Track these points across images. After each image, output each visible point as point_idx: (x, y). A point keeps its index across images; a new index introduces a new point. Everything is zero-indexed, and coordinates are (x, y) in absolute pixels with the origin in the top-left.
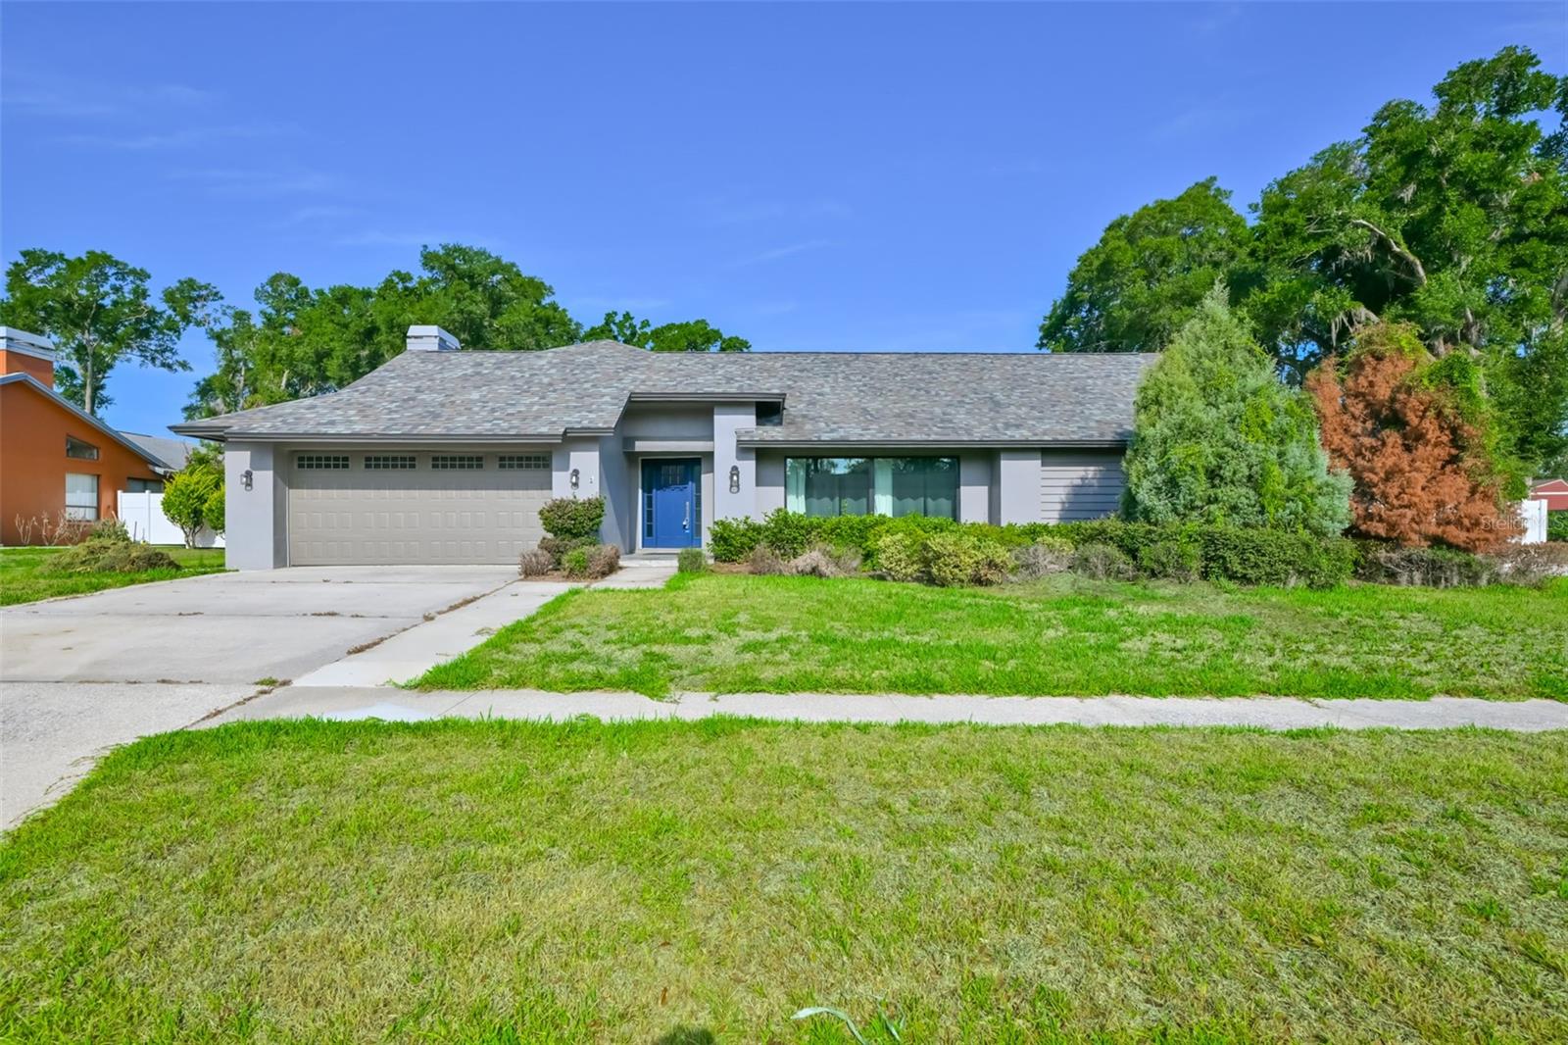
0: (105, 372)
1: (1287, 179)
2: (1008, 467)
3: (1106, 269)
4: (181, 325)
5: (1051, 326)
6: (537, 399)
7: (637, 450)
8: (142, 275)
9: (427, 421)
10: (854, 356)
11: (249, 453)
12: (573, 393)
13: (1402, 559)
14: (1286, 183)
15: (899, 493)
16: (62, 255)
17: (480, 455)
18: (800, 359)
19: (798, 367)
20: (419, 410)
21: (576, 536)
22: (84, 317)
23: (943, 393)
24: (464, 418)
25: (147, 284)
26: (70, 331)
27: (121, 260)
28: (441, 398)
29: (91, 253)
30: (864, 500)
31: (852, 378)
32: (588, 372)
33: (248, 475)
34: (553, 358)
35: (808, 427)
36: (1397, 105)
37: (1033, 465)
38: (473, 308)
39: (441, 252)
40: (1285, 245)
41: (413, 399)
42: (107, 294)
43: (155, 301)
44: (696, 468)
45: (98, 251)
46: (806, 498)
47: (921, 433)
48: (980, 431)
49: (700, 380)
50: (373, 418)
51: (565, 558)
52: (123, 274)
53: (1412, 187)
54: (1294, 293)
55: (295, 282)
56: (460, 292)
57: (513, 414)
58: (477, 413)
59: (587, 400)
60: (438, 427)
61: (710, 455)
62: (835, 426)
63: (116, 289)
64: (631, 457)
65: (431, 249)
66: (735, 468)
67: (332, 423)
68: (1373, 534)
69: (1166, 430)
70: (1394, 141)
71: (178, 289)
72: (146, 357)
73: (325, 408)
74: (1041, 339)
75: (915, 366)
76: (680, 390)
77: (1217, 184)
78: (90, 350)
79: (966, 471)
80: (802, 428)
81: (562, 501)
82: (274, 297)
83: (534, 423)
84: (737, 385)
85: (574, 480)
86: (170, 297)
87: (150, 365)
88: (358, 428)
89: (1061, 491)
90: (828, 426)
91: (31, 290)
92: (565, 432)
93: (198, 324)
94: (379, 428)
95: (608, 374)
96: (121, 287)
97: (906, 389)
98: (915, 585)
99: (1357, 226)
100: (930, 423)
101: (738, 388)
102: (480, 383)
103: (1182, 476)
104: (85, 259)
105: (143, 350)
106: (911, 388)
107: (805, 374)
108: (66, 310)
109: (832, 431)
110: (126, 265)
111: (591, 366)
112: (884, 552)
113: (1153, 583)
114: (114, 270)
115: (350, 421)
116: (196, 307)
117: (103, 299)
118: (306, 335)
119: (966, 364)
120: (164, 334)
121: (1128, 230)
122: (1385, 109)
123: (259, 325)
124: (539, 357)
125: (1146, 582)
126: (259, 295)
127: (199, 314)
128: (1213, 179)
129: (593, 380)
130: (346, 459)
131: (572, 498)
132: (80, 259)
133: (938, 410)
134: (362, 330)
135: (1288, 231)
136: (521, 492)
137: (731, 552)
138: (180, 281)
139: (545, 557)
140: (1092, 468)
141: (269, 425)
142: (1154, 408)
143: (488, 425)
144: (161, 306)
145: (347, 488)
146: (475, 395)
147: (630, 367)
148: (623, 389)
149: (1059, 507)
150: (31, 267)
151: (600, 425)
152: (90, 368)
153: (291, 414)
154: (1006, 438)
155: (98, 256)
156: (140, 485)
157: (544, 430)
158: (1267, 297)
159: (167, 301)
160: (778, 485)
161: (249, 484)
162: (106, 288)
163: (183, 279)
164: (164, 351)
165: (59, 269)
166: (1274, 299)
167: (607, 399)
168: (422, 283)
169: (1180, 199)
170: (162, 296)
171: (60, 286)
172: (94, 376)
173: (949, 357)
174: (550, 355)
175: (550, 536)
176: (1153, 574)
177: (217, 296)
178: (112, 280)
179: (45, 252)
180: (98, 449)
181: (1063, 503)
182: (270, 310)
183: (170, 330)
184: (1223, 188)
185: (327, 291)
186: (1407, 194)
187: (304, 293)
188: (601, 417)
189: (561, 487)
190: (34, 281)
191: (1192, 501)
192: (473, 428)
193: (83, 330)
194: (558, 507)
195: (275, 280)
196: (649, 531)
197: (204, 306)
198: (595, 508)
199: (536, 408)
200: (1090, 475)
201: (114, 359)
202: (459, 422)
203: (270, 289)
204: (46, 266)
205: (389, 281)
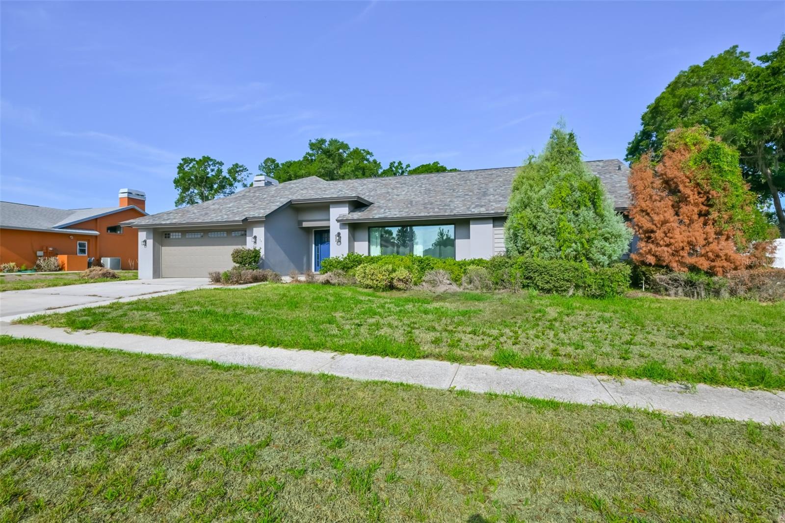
2: (474, 229)
4: (233, 182)
5: (632, 148)
8: (221, 164)
11: (146, 232)
13: (670, 279)
16: (195, 159)
22: (202, 182)
23: (461, 191)
25: (223, 167)
26: (199, 188)
27: (213, 158)
29: (204, 157)
30: (409, 249)
31: (423, 186)
33: (145, 241)
37: (489, 227)
42: (209, 172)
43: (225, 174)
45: (206, 156)
46: (381, 247)
52: (214, 164)
55: (274, 161)
61: (328, 228)
63: (212, 170)
66: (339, 233)
68: (648, 263)
71: (232, 168)
72: (226, 196)
74: (627, 155)
77: (738, 51)
78: (204, 195)
79: (459, 231)
86: (230, 171)
91: (187, 172)
93: (239, 181)
96: (214, 169)
104: (202, 159)
105: (224, 193)
106: (448, 189)
108: (196, 179)
110: (215, 160)
114: (211, 163)
116: (238, 175)
117: (208, 174)
120: (230, 186)
127: (239, 178)
128: (736, 46)
132: (200, 160)
144: (227, 176)
145: (180, 246)
150: (185, 164)
159: (229, 173)
160: (365, 241)
162: (209, 170)
163: (234, 164)
164: (231, 193)
165: (194, 164)
170: (227, 171)
171: (194, 171)
177: (246, 170)
178: (211, 167)
179: (189, 158)
183: (231, 184)
185: (285, 164)
187: (277, 165)
190: (186, 170)
191: (524, 244)
193: (202, 186)
195: (268, 159)
196: (317, 264)
197: (241, 174)
201: (213, 197)
203: (264, 165)
204: (190, 163)
205: (305, 157)
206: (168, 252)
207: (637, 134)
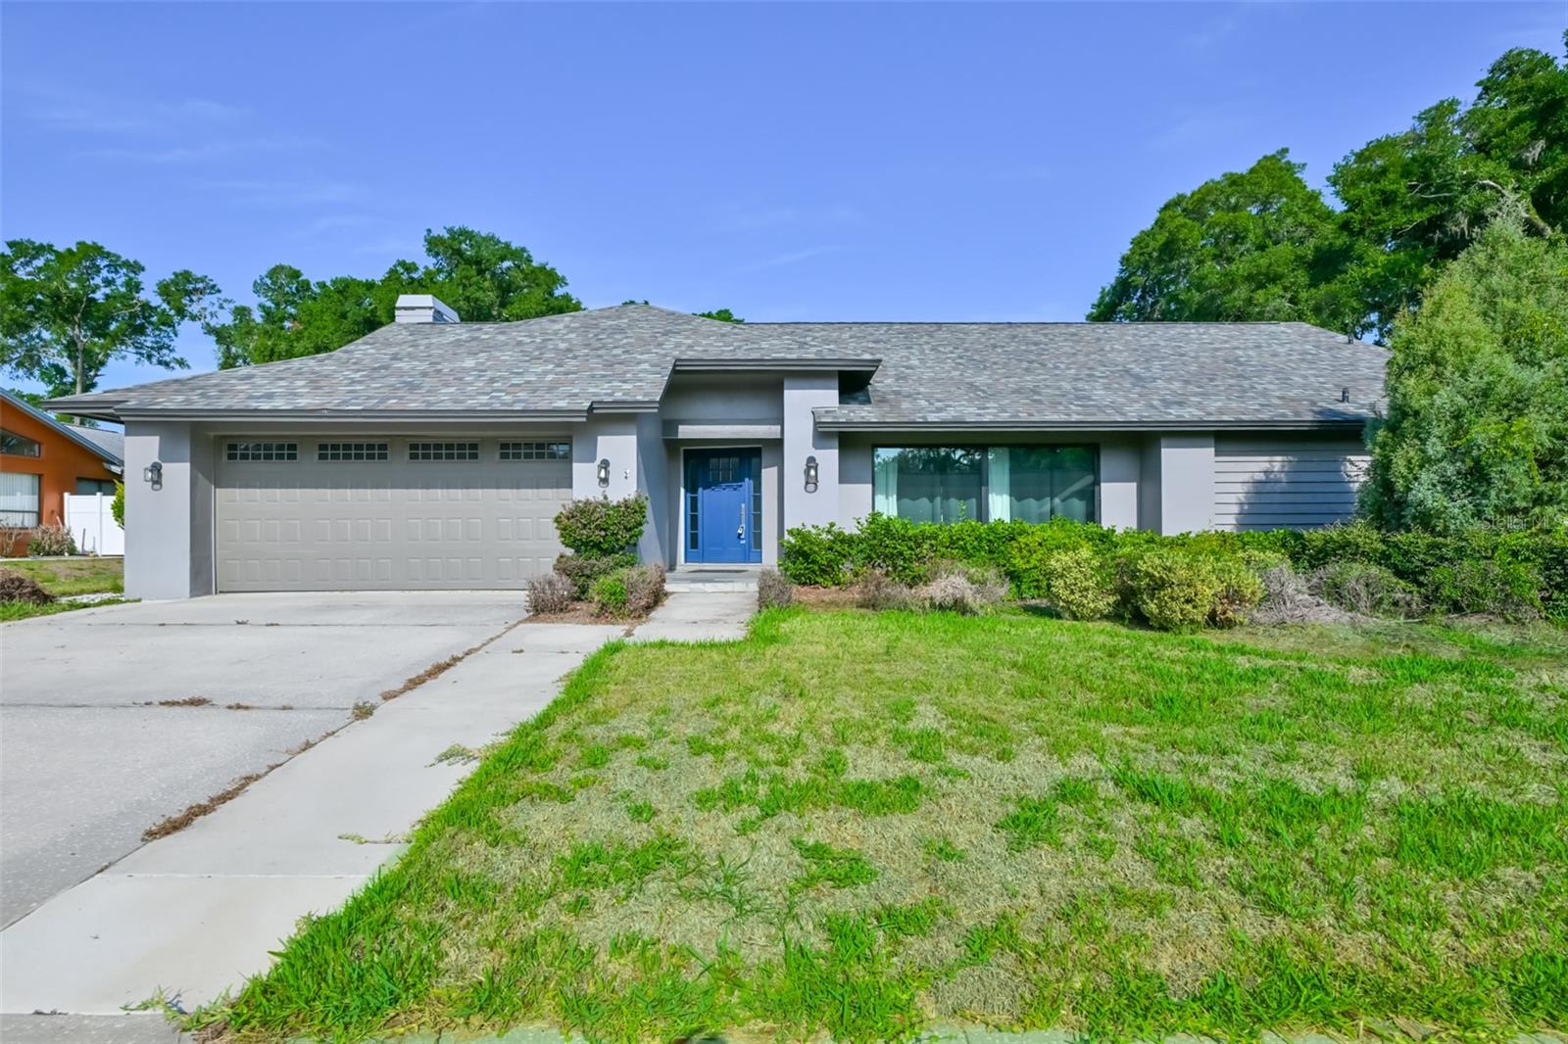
0: (98, 370)
1: (1367, 149)
2: (1173, 459)
3: (1170, 249)
4: (176, 319)
6: (550, 367)
7: (680, 436)
8: (136, 268)
9: (400, 393)
10: (935, 327)
11: (157, 438)
12: (599, 360)
14: (1367, 153)
15: (1017, 493)
16: (50, 246)
17: (475, 441)
18: (870, 329)
19: (871, 338)
20: (392, 380)
21: (606, 552)
22: (75, 312)
23: (1062, 366)
24: (452, 390)
25: (141, 277)
26: (60, 327)
27: (113, 251)
28: (424, 366)
29: (81, 244)
30: (974, 501)
31: (942, 349)
32: (618, 336)
33: (156, 469)
34: (571, 322)
35: (905, 405)
36: (1520, 54)
37: (1204, 455)
38: (480, 294)
39: (447, 236)
40: (1384, 214)
41: (386, 368)
42: (97, 287)
43: (149, 295)
44: (754, 461)
45: (89, 242)
46: (898, 500)
47: (1058, 412)
48: (1132, 410)
49: (764, 345)
50: (327, 390)
51: (594, 587)
52: (115, 266)
53: (1541, 144)
54: (1402, 267)
55: (296, 274)
56: (467, 278)
57: (519, 385)
58: (470, 384)
59: (619, 368)
60: (415, 401)
61: (778, 444)
62: (940, 404)
63: (108, 283)
64: (672, 445)
65: (434, 233)
66: (811, 460)
67: (270, 396)
69: (1460, 399)
70: (1530, 88)
71: (172, 281)
72: (142, 354)
73: (263, 377)
75: (1015, 337)
76: (740, 355)
77: (1289, 157)
78: (80, 346)
79: (1108, 463)
80: (899, 407)
81: (587, 503)
82: (274, 290)
83: (547, 396)
84: (814, 350)
85: (603, 474)
86: (164, 290)
87: (146, 362)
88: (303, 403)
89: (1239, 488)
90: (931, 404)
91: (19, 282)
92: (591, 408)
93: (194, 318)
94: (333, 403)
95: (643, 339)
96: (113, 280)
97: (1014, 362)
98: (1107, 625)
99: (1483, 187)
100: (1062, 400)
101: (816, 354)
102: (475, 350)
103: (1495, 464)
104: (75, 250)
105: (139, 347)
106: (1021, 361)
107: (881, 345)
108: (55, 303)
109: (939, 410)
110: (119, 257)
111: (622, 331)
112: (1062, 576)
113: (1460, 623)
114: (106, 262)
115: (295, 394)
116: (192, 301)
117: (94, 292)
118: (305, 329)
119: (1073, 335)
120: (160, 330)
121: (1193, 207)
122: (1505, 58)
123: (259, 320)
124: (553, 321)
125: (1444, 620)
126: (258, 288)
127: (194, 309)
128: (1285, 151)
129: (622, 347)
130: (293, 447)
131: (601, 498)
132: (69, 251)
133: (1066, 386)
134: (360, 319)
135: (1388, 200)
136: (530, 491)
137: (814, 572)
138: (174, 273)
139: (564, 586)
140: (1279, 458)
141: (181, 398)
142: (1430, 370)
143: (484, 399)
144: (156, 301)
145: (294, 487)
146: (470, 363)
147: (670, 331)
148: (666, 355)
149: (1236, 509)
150: (17, 258)
151: (640, 398)
152: (80, 365)
153: (215, 385)
154: (1171, 418)
155: (88, 246)
156: (94, 486)
157: (562, 404)
158: (1370, 271)
159: (160, 295)
160: (866, 482)
161: (157, 481)
162: (98, 280)
163: (178, 271)
164: (160, 348)
165: (47, 260)
166: (1377, 274)
167: (646, 366)
168: (428, 272)
169: (1252, 171)
170: (156, 289)
171: (49, 279)
172: (85, 374)
173: (1051, 327)
174: (567, 319)
175: (570, 552)
176: (1456, 608)
177: (214, 289)
178: (104, 273)
179: (33, 243)
180: (40, 444)
181: (1241, 504)
182: (269, 304)
183: (164, 324)
184: (1293, 161)
185: (328, 284)
186: (1533, 153)
187: (306, 286)
188: (640, 388)
189: (585, 484)
190: (21, 274)
191: (1512, 501)
192: (462, 402)
193: (72, 323)
194: (582, 512)
195: (274, 273)
196: (693, 542)
197: (200, 299)
198: (632, 511)
199: (550, 377)
200: (1277, 467)
201: (107, 356)
202: (445, 394)
203: (269, 282)
204: (34, 258)
205: (393, 272)
206: (237, 504)
207: (1103, 289)
